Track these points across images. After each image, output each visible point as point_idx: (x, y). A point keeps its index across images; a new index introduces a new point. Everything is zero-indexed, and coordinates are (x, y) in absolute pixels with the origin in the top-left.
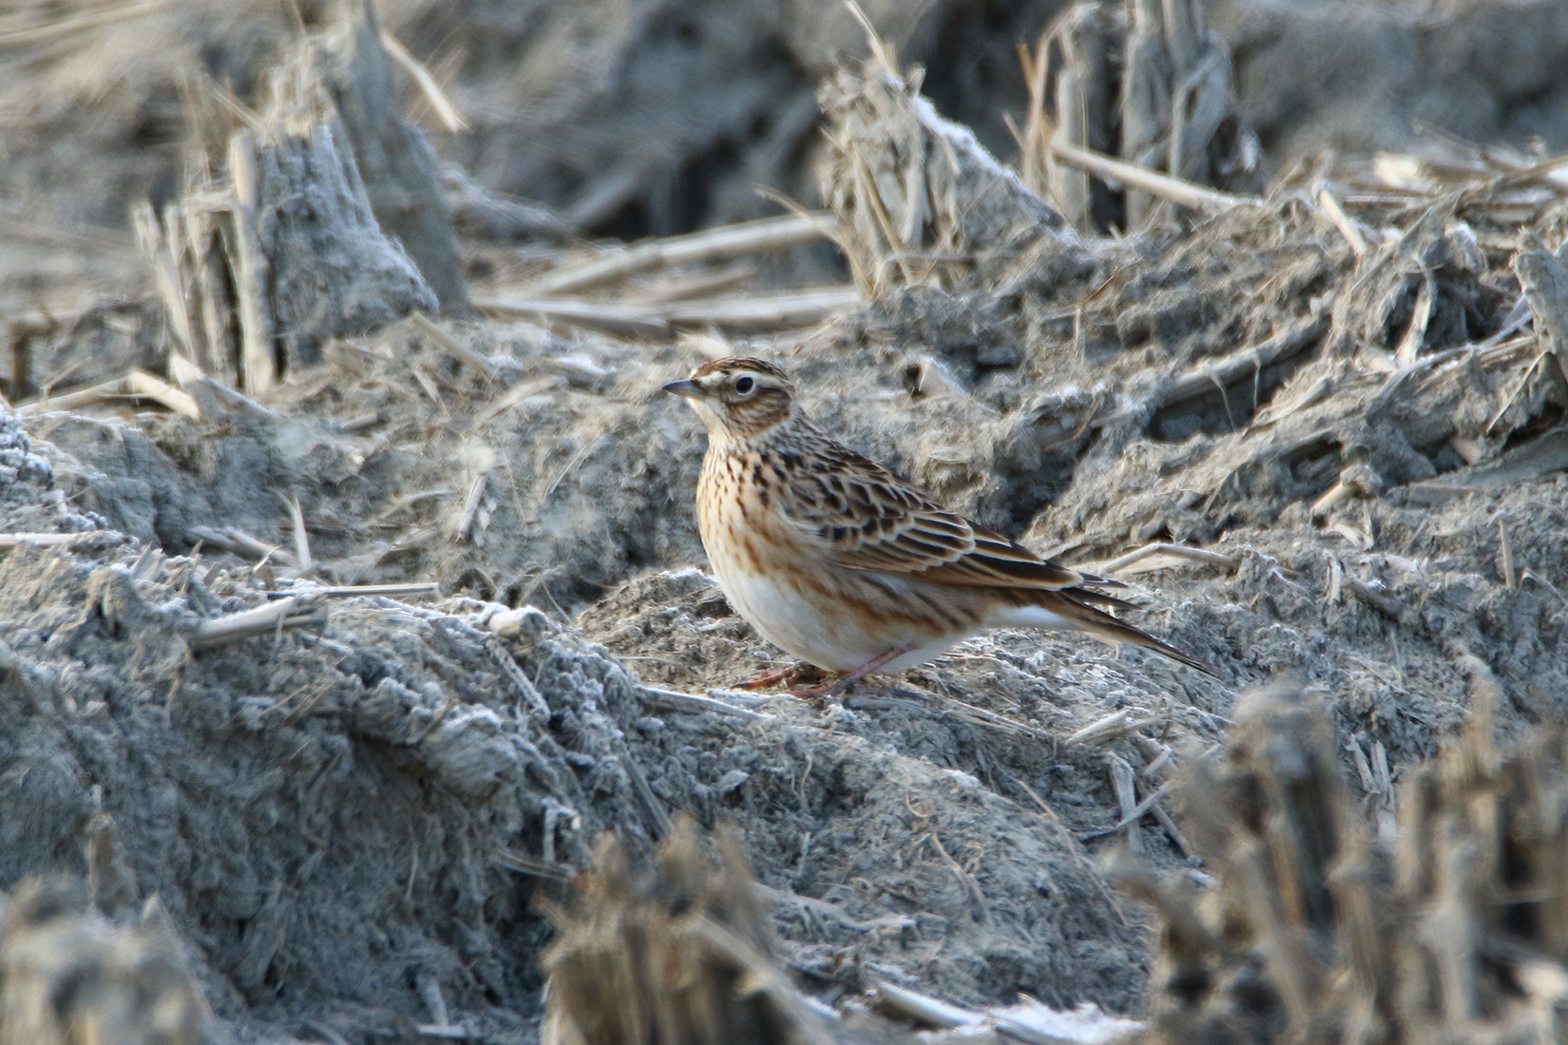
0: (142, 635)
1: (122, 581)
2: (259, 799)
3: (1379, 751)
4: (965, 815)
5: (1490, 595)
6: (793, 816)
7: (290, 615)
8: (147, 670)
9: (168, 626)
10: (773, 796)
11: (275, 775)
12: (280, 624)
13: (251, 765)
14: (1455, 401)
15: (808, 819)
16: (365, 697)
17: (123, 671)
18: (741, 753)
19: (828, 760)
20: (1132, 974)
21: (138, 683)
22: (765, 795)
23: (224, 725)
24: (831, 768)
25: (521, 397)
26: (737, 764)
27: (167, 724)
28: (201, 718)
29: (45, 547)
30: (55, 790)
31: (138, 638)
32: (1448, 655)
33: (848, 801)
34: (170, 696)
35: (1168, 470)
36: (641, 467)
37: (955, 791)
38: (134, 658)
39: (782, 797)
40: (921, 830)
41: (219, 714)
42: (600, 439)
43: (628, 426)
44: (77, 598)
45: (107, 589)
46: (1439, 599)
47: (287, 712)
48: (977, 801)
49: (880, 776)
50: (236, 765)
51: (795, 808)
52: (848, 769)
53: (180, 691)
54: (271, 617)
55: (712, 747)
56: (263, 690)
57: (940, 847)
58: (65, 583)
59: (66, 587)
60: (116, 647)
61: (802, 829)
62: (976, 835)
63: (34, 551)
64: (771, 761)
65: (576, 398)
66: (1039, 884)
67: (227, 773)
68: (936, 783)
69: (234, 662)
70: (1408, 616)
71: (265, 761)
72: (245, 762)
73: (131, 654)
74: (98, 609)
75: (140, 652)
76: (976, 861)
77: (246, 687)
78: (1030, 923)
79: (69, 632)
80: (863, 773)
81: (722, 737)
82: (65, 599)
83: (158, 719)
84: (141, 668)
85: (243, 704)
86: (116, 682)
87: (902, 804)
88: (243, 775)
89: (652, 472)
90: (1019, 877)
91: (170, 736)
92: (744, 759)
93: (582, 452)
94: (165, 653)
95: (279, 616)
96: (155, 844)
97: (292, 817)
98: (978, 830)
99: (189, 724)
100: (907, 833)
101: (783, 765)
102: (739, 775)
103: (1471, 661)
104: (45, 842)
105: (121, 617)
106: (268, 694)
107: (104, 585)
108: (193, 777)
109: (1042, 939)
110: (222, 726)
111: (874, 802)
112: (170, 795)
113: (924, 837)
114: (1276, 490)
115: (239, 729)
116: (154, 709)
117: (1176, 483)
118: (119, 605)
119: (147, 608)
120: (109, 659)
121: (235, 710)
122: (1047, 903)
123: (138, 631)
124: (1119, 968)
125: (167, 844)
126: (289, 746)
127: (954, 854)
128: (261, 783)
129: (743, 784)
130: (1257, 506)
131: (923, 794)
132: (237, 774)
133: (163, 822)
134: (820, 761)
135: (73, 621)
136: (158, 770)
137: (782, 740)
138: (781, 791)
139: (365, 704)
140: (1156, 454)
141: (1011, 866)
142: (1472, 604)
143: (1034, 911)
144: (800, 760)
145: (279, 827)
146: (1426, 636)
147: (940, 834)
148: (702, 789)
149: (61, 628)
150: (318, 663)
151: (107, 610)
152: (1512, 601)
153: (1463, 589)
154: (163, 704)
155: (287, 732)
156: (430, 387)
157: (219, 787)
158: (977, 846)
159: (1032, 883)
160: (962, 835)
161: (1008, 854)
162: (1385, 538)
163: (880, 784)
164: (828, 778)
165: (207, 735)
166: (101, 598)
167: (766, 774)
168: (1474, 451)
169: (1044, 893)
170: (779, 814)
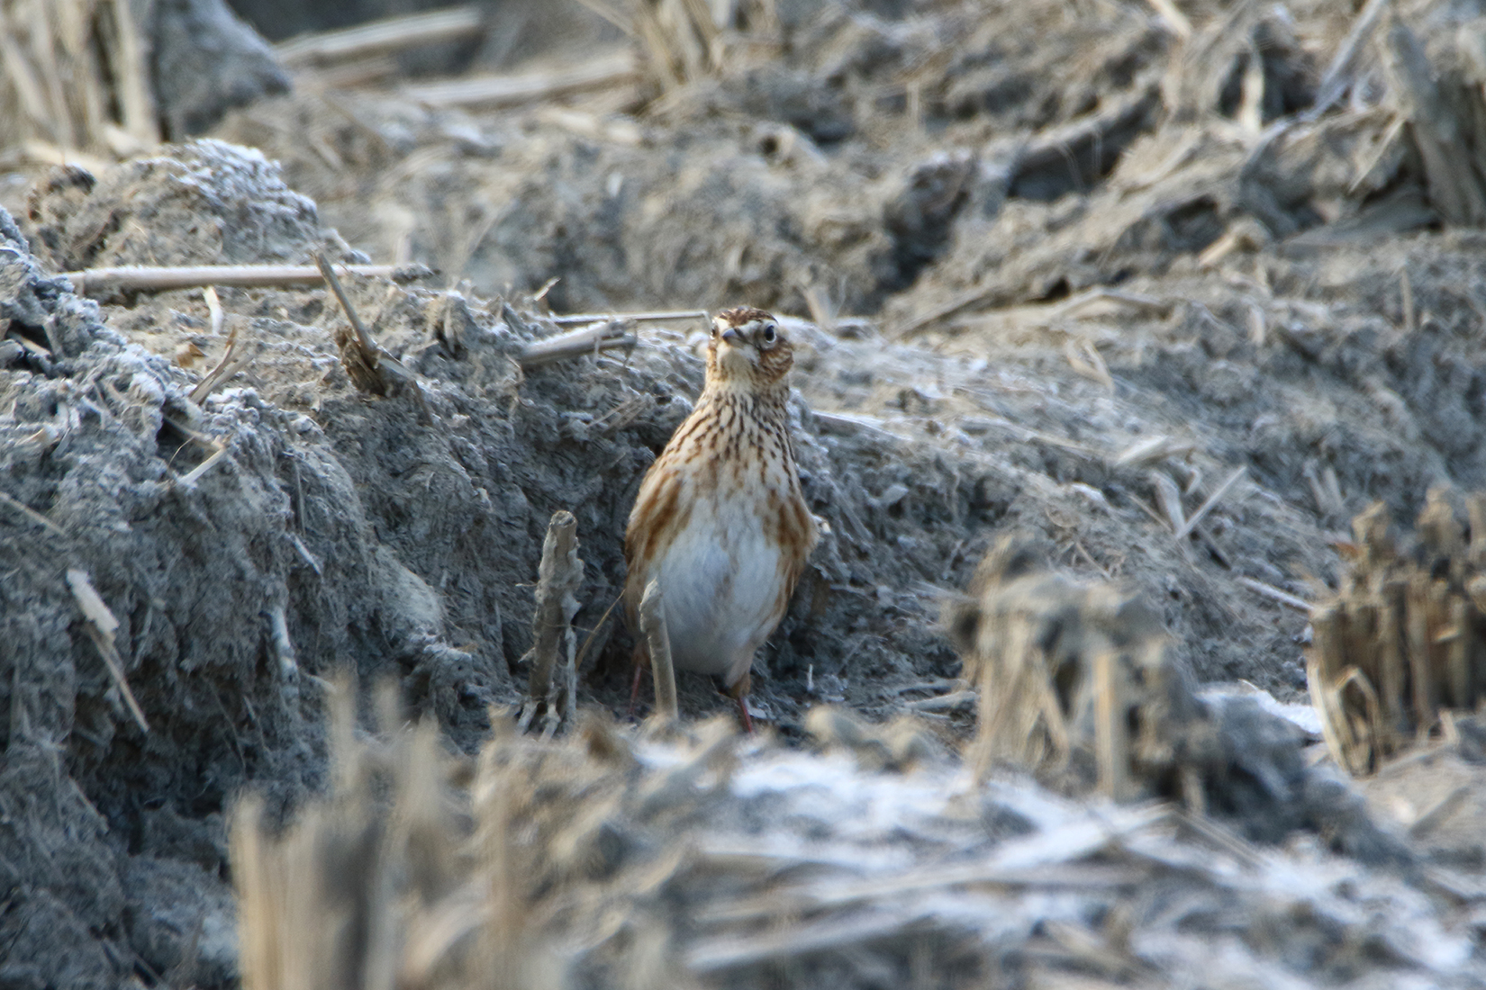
0: (481, 355)
1: (459, 307)
2: (583, 505)
3: (1330, 475)
4: (1098, 525)
5: (1395, 338)
6: (946, 526)
7: (606, 337)
8: (488, 386)
9: (501, 347)
10: (928, 508)
11: (597, 481)
12: (597, 346)
13: (575, 474)
14: (1312, 164)
15: (959, 528)
16: (659, 413)
17: (468, 387)
18: (898, 470)
19: (970, 477)
20: (1252, 669)
21: (484, 399)
22: (922, 507)
23: (555, 436)
24: (973, 483)
25: (424, 165)
26: (895, 479)
27: (512, 436)
28: (534, 431)
29: (370, 277)
30: (457, 492)
31: (478, 357)
32: (1363, 389)
33: (991, 513)
34: (512, 410)
35: (1053, 227)
36: (550, 228)
37: (1085, 504)
38: (475, 376)
39: (935, 510)
40: (1064, 539)
41: (549, 427)
42: (509, 203)
43: (530, 192)
44: (418, 322)
45: (448, 314)
46: (1353, 340)
47: (605, 426)
48: (1104, 513)
49: (1018, 490)
50: (562, 473)
51: (949, 518)
52: (989, 485)
53: (520, 407)
54: (589, 339)
55: (870, 464)
56: (580, 405)
57: (1085, 554)
58: (404, 309)
59: (406, 312)
60: (458, 365)
61: (956, 536)
62: (1112, 543)
63: (363, 281)
64: (923, 477)
65: (473, 167)
66: (1170, 587)
67: (556, 479)
68: (1067, 498)
69: (553, 381)
70: (1327, 355)
71: (588, 470)
72: (570, 470)
73: (472, 372)
74: (439, 334)
75: (480, 371)
76: (1118, 566)
77: (566, 402)
78: (1170, 622)
79: (418, 353)
80: (1004, 488)
81: (877, 455)
82: (406, 323)
83: (505, 430)
84: (483, 385)
85: (567, 417)
86: (465, 397)
87: (1044, 515)
88: (569, 483)
89: (561, 232)
90: (1155, 580)
91: (513, 446)
92: (900, 475)
93: (493, 214)
94: (502, 372)
95: (595, 339)
96: (514, 542)
97: (608, 520)
98: (1112, 539)
99: (526, 435)
100: (1052, 542)
101: (935, 481)
102: (899, 490)
103: (1386, 396)
104: (449, 539)
105: (461, 339)
106: (585, 409)
107: (444, 311)
108: (534, 483)
109: (1181, 636)
110: (551, 438)
111: (1016, 514)
112: (521, 499)
113: (1069, 545)
114: (1162, 245)
115: (568, 441)
116: (500, 421)
117: (1065, 240)
118: (460, 328)
119: (482, 331)
120: (454, 377)
121: (563, 422)
122: (1180, 604)
123: (477, 352)
124: (1241, 663)
125: (523, 543)
126: (609, 456)
127: (1097, 559)
128: (585, 490)
129: (904, 498)
130: (1147, 259)
131: (1060, 506)
132: (564, 481)
133: (519, 523)
134: (965, 478)
135: (420, 343)
136: (510, 478)
137: (932, 458)
138: (934, 504)
139: (660, 419)
140: (1036, 214)
141: (1146, 571)
142: (1381, 344)
143: (1171, 610)
144: (949, 477)
145: (598, 531)
146: (1342, 373)
147: (1083, 542)
148: (874, 501)
149: (411, 349)
150: (617, 382)
151: (448, 333)
152: (1414, 342)
153: (1369, 332)
154: (505, 417)
155: (608, 445)
156: (331, 155)
157: (553, 492)
158: (1116, 553)
159: (1165, 586)
160: (1101, 544)
161: (1141, 560)
162: (1281, 287)
163: (1019, 497)
164: (971, 493)
165: (538, 445)
166: (442, 323)
167: (921, 489)
168: (1332, 210)
169: (1175, 595)
170: (935, 525)
